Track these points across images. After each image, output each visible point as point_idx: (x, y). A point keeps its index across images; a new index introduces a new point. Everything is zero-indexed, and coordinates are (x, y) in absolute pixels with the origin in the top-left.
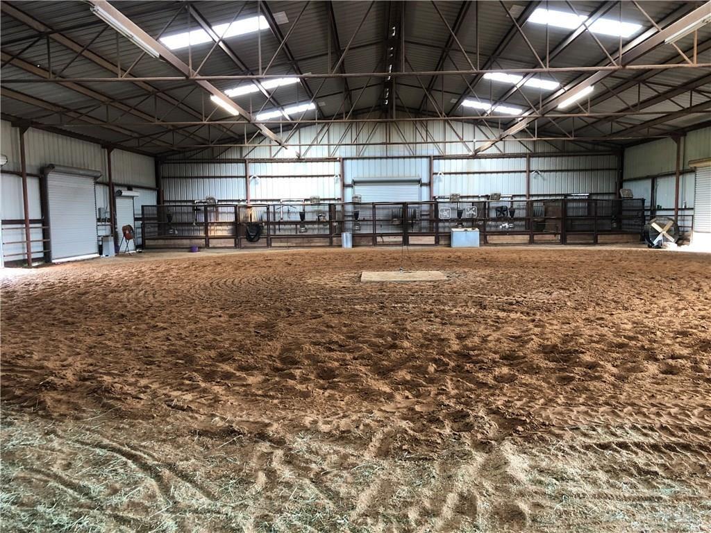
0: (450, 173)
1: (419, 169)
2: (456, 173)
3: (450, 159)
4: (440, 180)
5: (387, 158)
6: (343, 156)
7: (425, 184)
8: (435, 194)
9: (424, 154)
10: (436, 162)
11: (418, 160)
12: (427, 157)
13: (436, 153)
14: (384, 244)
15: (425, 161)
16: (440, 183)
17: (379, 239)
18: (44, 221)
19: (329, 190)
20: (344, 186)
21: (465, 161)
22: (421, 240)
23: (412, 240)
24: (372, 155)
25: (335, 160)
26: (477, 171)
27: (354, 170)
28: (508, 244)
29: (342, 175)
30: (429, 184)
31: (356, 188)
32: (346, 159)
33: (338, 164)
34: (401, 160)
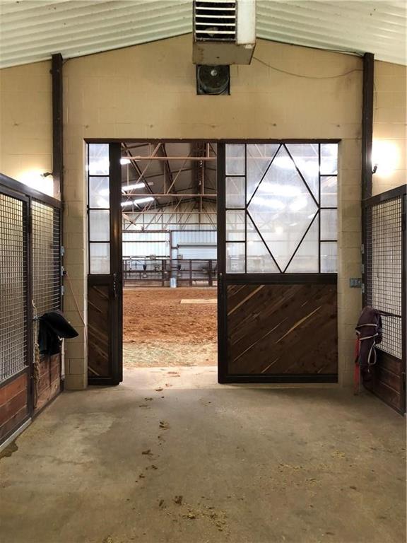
5: (199, 231)
6: (171, 229)
14: (196, 286)
17: (194, 282)
19: (162, 250)
20: (172, 248)
24: (190, 228)
25: (166, 231)
27: (178, 238)
29: (171, 241)
31: (180, 249)
32: (173, 231)
33: (168, 234)
34: (208, 232)
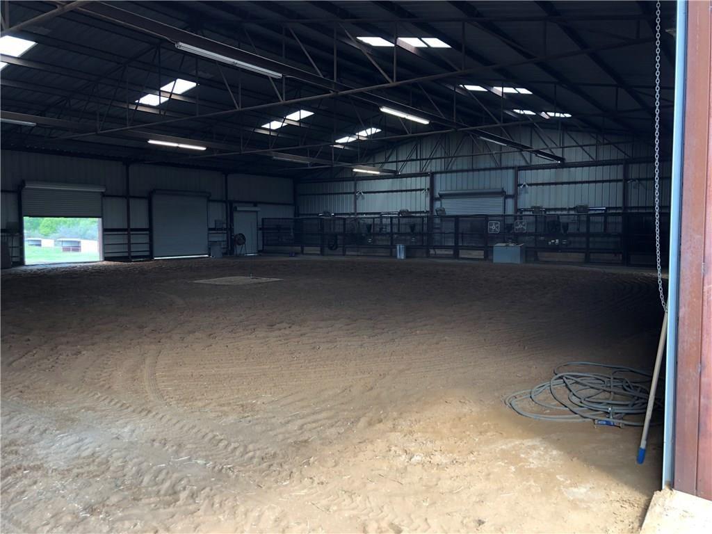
0: (537, 184)
1: (505, 181)
2: (543, 184)
3: (537, 169)
4: (526, 192)
5: (473, 170)
6: (433, 170)
7: (510, 196)
8: (520, 206)
9: (510, 164)
10: (522, 173)
11: (504, 171)
12: (513, 168)
13: (523, 163)
14: (436, 256)
15: (511, 172)
16: (526, 195)
17: (432, 252)
18: (150, 230)
19: (419, 203)
20: (433, 200)
21: (553, 170)
22: (470, 254)
23: (463, 254)
24: (460, 167)
25: (425, 174)
26: (566, 181)
27: (443, 183)
28: (559, 263)
29: (432, 189)
30: (515, 196)
31: (443, 201)
32: (436, 173)
33: (428, 178)
34: (487, 172)
